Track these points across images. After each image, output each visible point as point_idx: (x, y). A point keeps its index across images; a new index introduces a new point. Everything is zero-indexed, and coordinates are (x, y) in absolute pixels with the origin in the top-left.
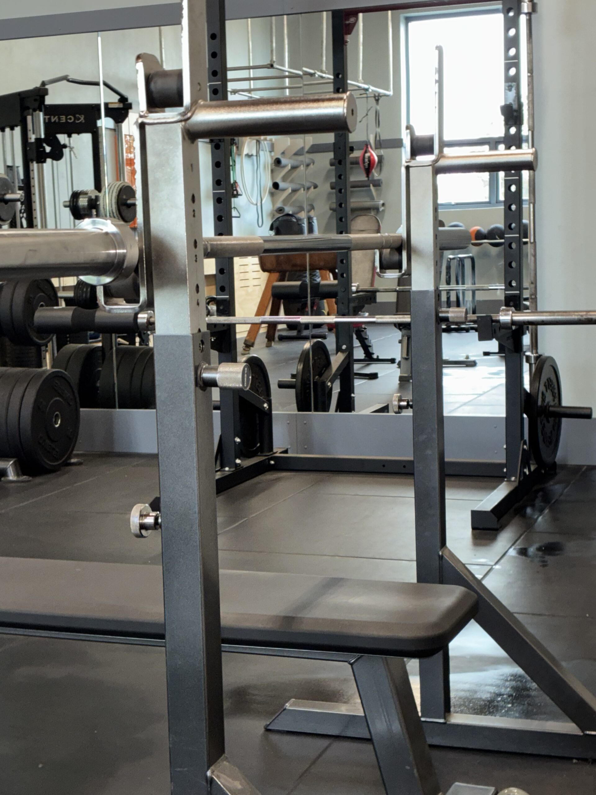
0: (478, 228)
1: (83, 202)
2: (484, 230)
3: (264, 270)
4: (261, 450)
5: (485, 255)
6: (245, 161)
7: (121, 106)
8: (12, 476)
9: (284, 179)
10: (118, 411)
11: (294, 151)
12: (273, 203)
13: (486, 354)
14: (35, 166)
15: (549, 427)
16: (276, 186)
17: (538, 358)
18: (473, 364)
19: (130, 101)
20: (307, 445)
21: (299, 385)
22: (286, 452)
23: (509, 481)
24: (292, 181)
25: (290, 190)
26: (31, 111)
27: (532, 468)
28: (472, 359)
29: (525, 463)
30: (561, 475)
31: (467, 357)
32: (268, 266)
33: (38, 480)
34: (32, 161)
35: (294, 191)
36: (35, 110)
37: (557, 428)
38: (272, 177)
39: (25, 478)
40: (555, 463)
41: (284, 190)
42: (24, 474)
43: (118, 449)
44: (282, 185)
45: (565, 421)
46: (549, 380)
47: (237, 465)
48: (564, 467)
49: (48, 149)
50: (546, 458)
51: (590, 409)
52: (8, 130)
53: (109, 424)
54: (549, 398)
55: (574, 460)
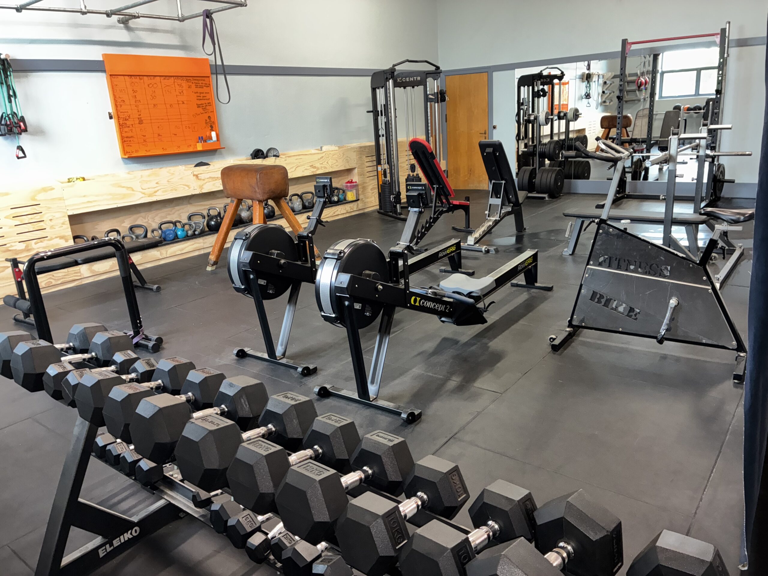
0: (688, 106)
1: (562, 114)
2: (692, 106)
3: (602, 128)
4: (622, 192)
5: (691, 117)
6: (594, 83)
7: (561, 75)
8: (547, 199)
9: (606, 89)
10: (573, 180)
11: (611, 77)
12: (602, 99)
13: (691, 159)
14: (536, 99)
15: (720, 185)
16: (603, 92)
17: (718, 164)
18: (686, 163)
19: (564, 73)
20: (635, 190)
21: (633, 172)
22: (629, 193)
23: (706, 201)
24: (609, 90)
25: (608, 94)
26: (536, 80)
27: (713, 197)
28: (685, 161)
29: (711, 196)
30: (721, 200)
31: (684, 160)
32: (605, 126)
33: (554, 200)
34: (535, 97)
35: (610, 94)
36: (538, 80)
37: (723, 186)
38: (603, 89)
39: (550, 199)
40: (720, 197)
41: (606, 94)
42: (550, 198)
43: (572, 192)
44: (606, 92)
45: (725, 184)
46: (722, 171)
47: (617, 196)
48: (723, 198)
49: (542, 93)
50: (718, 195)
51: (734, 180)
52: (526, 87)
53: (570, 184)
54: (721, 177)
55: (726, 196)
